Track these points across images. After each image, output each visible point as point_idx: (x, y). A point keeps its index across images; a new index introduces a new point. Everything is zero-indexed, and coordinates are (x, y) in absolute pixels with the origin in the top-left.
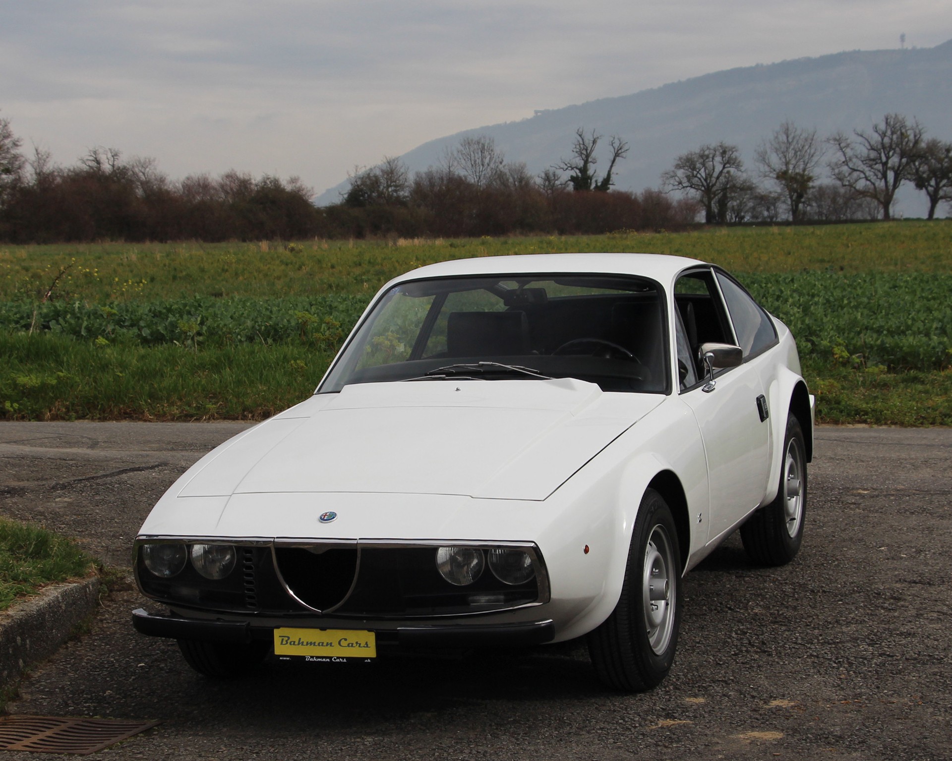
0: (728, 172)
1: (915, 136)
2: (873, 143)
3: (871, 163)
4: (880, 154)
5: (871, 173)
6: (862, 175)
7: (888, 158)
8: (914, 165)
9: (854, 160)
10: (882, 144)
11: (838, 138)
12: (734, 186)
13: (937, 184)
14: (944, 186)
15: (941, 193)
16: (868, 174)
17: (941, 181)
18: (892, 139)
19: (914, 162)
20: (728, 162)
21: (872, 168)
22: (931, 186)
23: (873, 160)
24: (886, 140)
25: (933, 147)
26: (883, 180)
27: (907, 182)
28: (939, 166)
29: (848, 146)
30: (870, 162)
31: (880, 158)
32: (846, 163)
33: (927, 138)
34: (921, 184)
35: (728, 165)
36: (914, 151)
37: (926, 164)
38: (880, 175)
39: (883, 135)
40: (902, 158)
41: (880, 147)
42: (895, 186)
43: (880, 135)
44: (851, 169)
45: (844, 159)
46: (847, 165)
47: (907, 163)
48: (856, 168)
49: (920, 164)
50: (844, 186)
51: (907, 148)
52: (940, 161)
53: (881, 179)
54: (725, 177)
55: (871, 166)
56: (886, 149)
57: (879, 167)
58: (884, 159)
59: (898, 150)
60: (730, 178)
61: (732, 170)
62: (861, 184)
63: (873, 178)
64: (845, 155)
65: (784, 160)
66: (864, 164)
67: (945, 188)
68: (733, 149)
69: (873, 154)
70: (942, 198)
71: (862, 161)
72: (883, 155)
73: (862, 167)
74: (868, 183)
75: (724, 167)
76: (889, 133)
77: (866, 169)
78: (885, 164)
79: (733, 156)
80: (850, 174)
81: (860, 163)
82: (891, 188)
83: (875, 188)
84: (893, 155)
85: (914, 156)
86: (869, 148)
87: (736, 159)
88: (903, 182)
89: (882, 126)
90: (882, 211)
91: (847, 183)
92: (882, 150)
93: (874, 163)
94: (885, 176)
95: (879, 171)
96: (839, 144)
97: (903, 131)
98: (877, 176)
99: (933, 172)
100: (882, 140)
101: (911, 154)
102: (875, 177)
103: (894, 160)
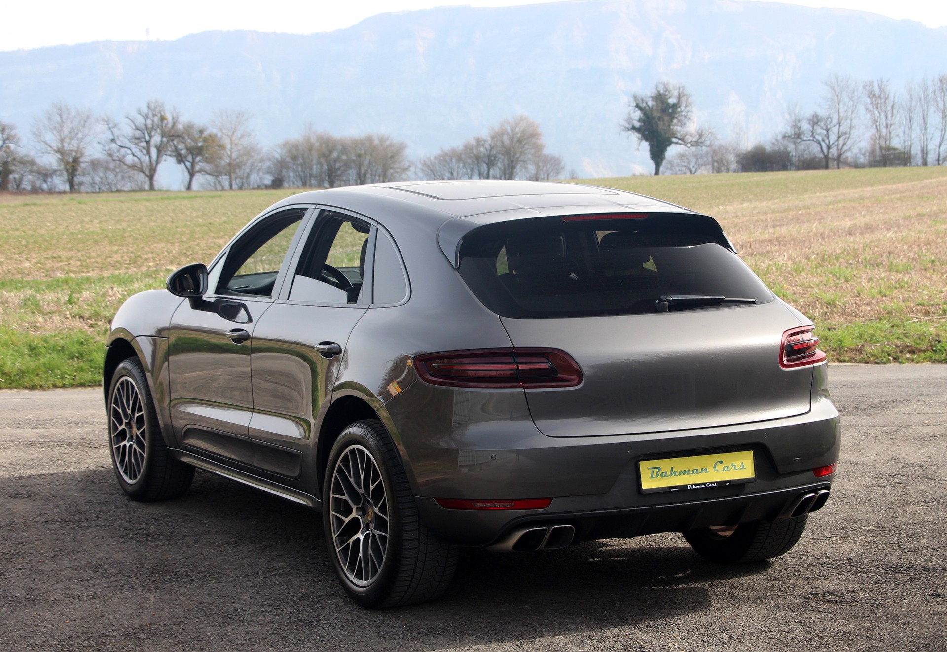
0: (8, 147)
1: (173, 118)
2: (137, 124)
3: (136, 141)
4: (143, 133)
5: (137, 150)
6: (129, 152)
7: (151, 136)
8: (173, 143)
9: (121, 138)
10: (146, 125)
11: (106, 119)
12: (14, 160)
13: (194, 160)
14: (200, 161)
15: (197, 168)
16: (134, 150)
17: (196, 157)
18: (153, 121)
19: (173, 140)
20: (8, 139)
21: (138, 146)
22: (189, 161)
23: (138, 138)
24: (149, 122)
25: (189, 127)
26: (148, 157)
27: (169, 158)
28: (195, 145)
29: (115, 126)
30: (136, 139)
31: (144, 138)
32: (113, 140)
33: (184, 120)
34: (180, 159)
35: (7, 141)
36: (173, 132)
37: (184, 143)
38: (145, 152)
39: (146, 117)
40: (163, 137)
41: (143, 127)
42: (158, 162)
43: (143, 117)
44: (119, 146)
45: (112, 137)
46: (116, 143)
47: (168, 141)
48: (123, 145)
49: (178, 143)
50: (114, 160)
51: (167, 129)
52: (195, 141)
53: (145, 155)
54: (5, 152)
55: (136, 144)
56: (150, 130)
57: (144, 144)
58: (147, 138)
59: (159, 131)
60: (9, 153)
61: (12, 146)
62: (129, 159)
63: (139, 154)
64: (113, 134)
65: (58, 137)
66: (130, 142)
67: (200, 164)
68: (12, 128)
69: (138, 134)
70: (199, 171)
71: (128, 139)
72: (146, 134)
73: (129, 144)
74: (135, 159)
75: (4, 143)
76: (151, 115)
77: (133, 147)
78: (148, 142)
79: (13, 133)
80: (118, 151)
81: (127, 141)
82: (154, 163)
83: (141, 163)
84: (155, 135)
85: (173, 136)
86: (134, 127)
87: (15, 135)
88: (165, 157)
89: (145, 110)
90: (148, 183)
91: (117, 159)
92: (145, 131)
93: (139, 141)
94: (149, 153)
95: (144, 148)
96: (108, 125)
97: (163, 113)
98: (141, 152)
99: (190, 151)
100: (146, 121)
101: (171, 134)
102: (140, 154)
103: (157, 139)
